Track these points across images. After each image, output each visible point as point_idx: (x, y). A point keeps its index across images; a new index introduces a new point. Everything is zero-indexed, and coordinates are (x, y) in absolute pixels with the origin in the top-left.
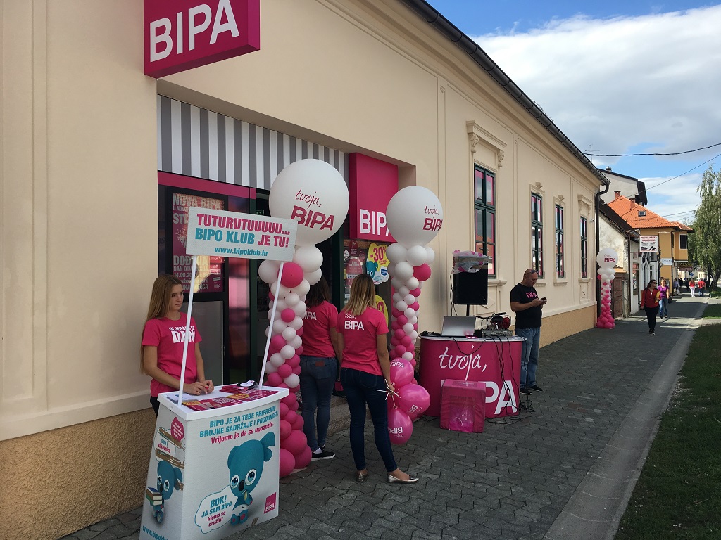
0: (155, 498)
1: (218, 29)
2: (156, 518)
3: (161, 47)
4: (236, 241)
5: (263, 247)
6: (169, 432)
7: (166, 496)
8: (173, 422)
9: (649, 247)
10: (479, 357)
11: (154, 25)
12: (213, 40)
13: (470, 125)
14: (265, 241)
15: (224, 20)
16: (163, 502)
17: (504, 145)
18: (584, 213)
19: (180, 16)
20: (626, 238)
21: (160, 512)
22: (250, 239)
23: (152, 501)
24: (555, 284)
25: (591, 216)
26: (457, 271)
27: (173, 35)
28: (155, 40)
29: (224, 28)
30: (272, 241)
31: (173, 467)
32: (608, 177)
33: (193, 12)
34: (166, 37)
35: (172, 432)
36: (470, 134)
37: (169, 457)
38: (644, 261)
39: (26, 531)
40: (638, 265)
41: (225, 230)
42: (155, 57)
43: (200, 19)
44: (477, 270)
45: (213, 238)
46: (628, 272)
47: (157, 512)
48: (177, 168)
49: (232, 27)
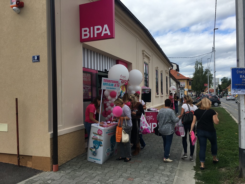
0: (93, 150)
1: (104, 32)
2: (94, 154)
3: (86, 35)
4: (110, 86)
5: (115, 87)
6: (97, 133)
7: (96, 149)
8: (98, 130)
9: (183, 85)
10: (152, 116)
11: (83, 29)
12: (102, 35)
13: (143, 51)
14: (115, 86)
15: (106, 30)
16: (96, 150)
17: (150, 56)
18: (167, 75)
19: (92, 28)
20: (176, 83)
21: (95, 153)
22: (112, 85)
23: (92, 151)
24: (161, 97)
25: (168, 77)
26: (143, 93)
27: (90, 32)
28: (83, 33)
29: (106, 32)
30: (116, 86)
31: (99, 141)
32: (173, 64)
33: (96, 27)
34: (87, 33)
35: (98, 133)
36: (143, 54)
37: (97, 139)
38: (181, 90)
40: (179, 90)
41: (108, 83)
42: (83, 37)
43: (98, 29)
44: (149, 93)
45: (106, 85)
46: (177, 93)
47: (94, 153)
48: (86, 67)
49: (108, 32)
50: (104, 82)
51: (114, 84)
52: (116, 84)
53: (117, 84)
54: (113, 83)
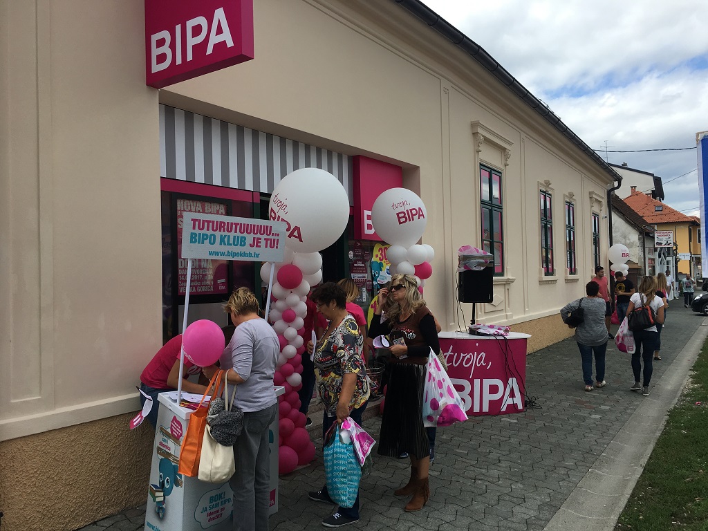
0: (157, 494)
1: (214, 39)
2: (158, 514)
3: (161, 58)
4: (229, 244)
5: (255, 249)
6: (169, 430)
7: (167, 493)
8: (173, 421)
9: (664, 243)
10: (483, 354)
11: (155, 38)
12: (209, 51)
13: (474, 125)
14: (256, 243)
15: (219, 31)
16: (164, 499)
17: (510, 144)
18: (596, 209)
19: (178, 28)
20: (641, 233)
21: (162, 508)
22: (242, 242)
23: (154, 498)
24: (567, 281)
25: (604, 212)
26: (462, 269)
27: (173, 46)
28: (156, 52)
29: (220, 39)
30: (263, 243)
31: (173, 464)
33: (190, 24)
34: (166, 49)
35: (172, 431)
36: (475, 134)
37: (170, 455)
38: (660, 256)
39: (35, 526)
40: (654, 260)
41: (218, 234)
42: (156, 68)
43: (197, 30)
44: (482, 268)
45: (207, 242)
46: (643, 268)
47: (160, 508)
48: (181, 175)
49: (227, 38)
50: (193, 231)
51: (250, 238)
52: (258, 235)
53: (265, 236)
54: (245, 234)
